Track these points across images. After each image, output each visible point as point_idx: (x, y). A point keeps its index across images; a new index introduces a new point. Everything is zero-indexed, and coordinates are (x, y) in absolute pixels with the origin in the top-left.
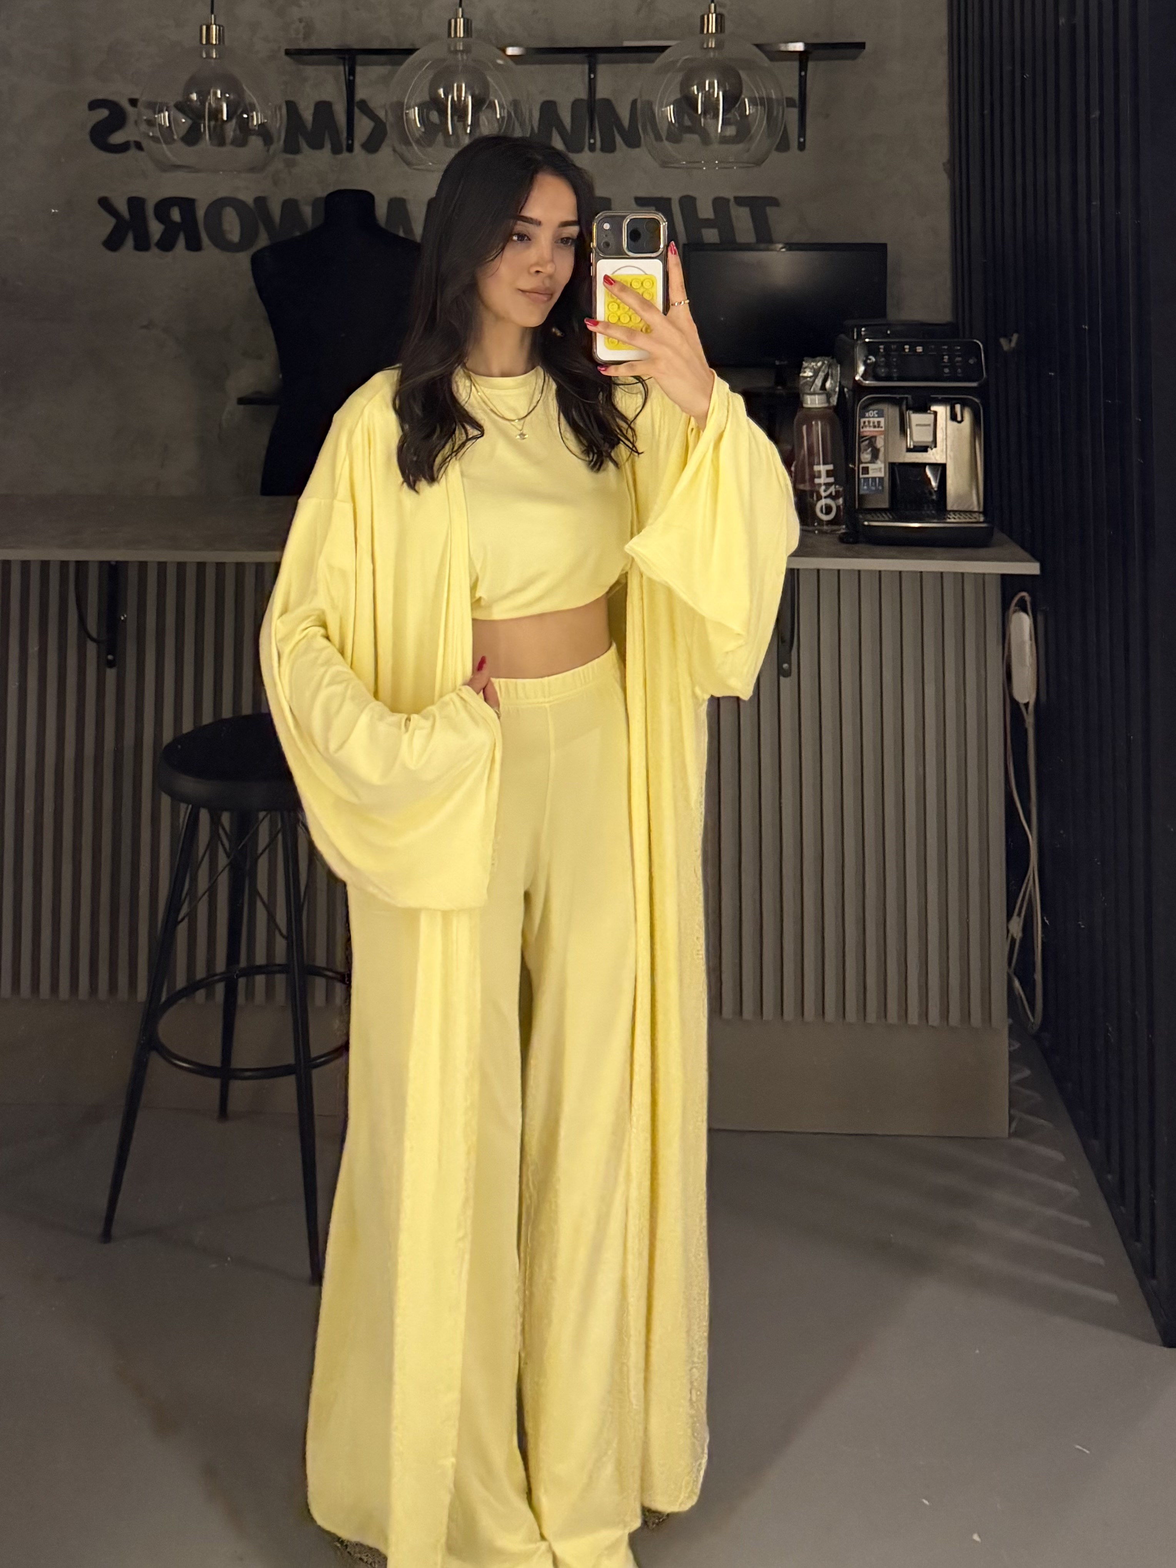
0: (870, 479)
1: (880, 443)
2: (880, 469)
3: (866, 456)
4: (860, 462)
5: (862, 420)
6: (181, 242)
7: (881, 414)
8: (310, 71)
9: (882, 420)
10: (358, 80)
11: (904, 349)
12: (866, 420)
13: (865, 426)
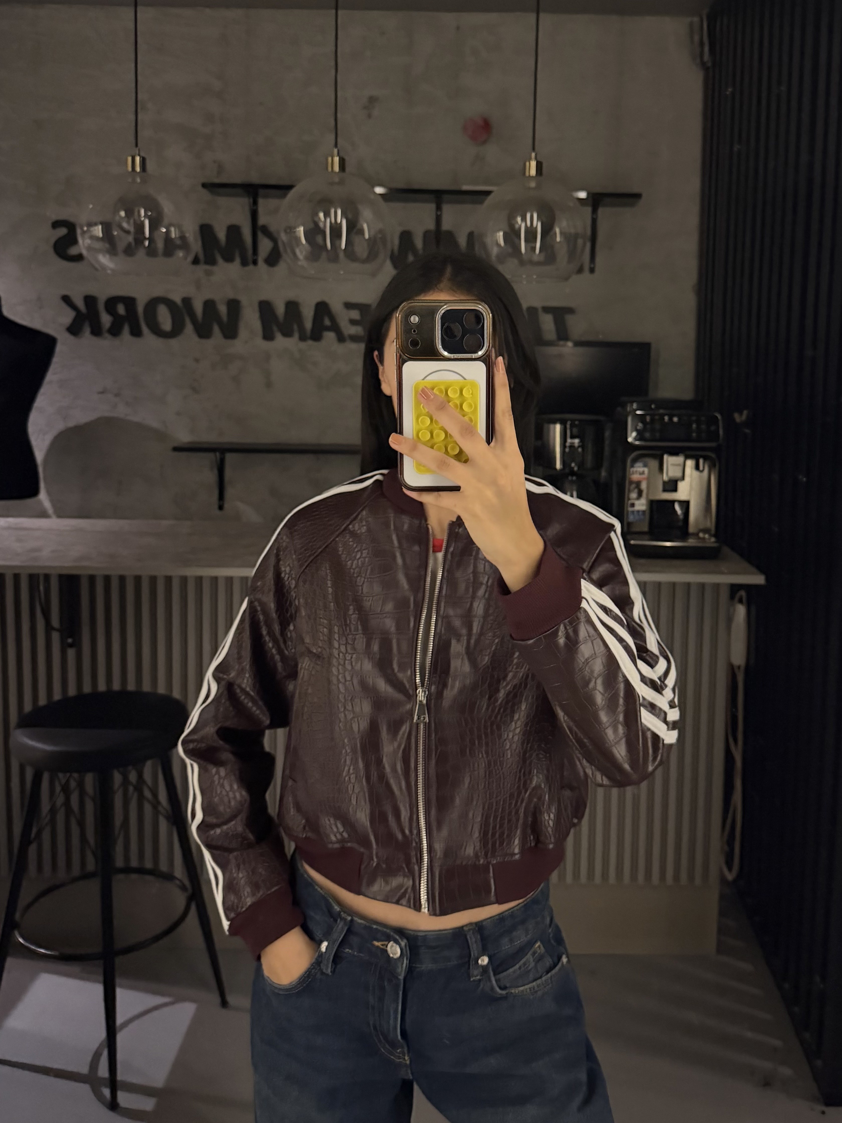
0: (635, 513)
1: (644, 486)
2: (643, 505)
3: (634, 495)
4: (629, 499)
5: (632, 470)
6: (126, 329)
7: (645, 466)
8: (224, 201)
9: (646, 470)
10: (261, 209)
11: (664, 419)
12: (635, 469)
13: (633, 473)
